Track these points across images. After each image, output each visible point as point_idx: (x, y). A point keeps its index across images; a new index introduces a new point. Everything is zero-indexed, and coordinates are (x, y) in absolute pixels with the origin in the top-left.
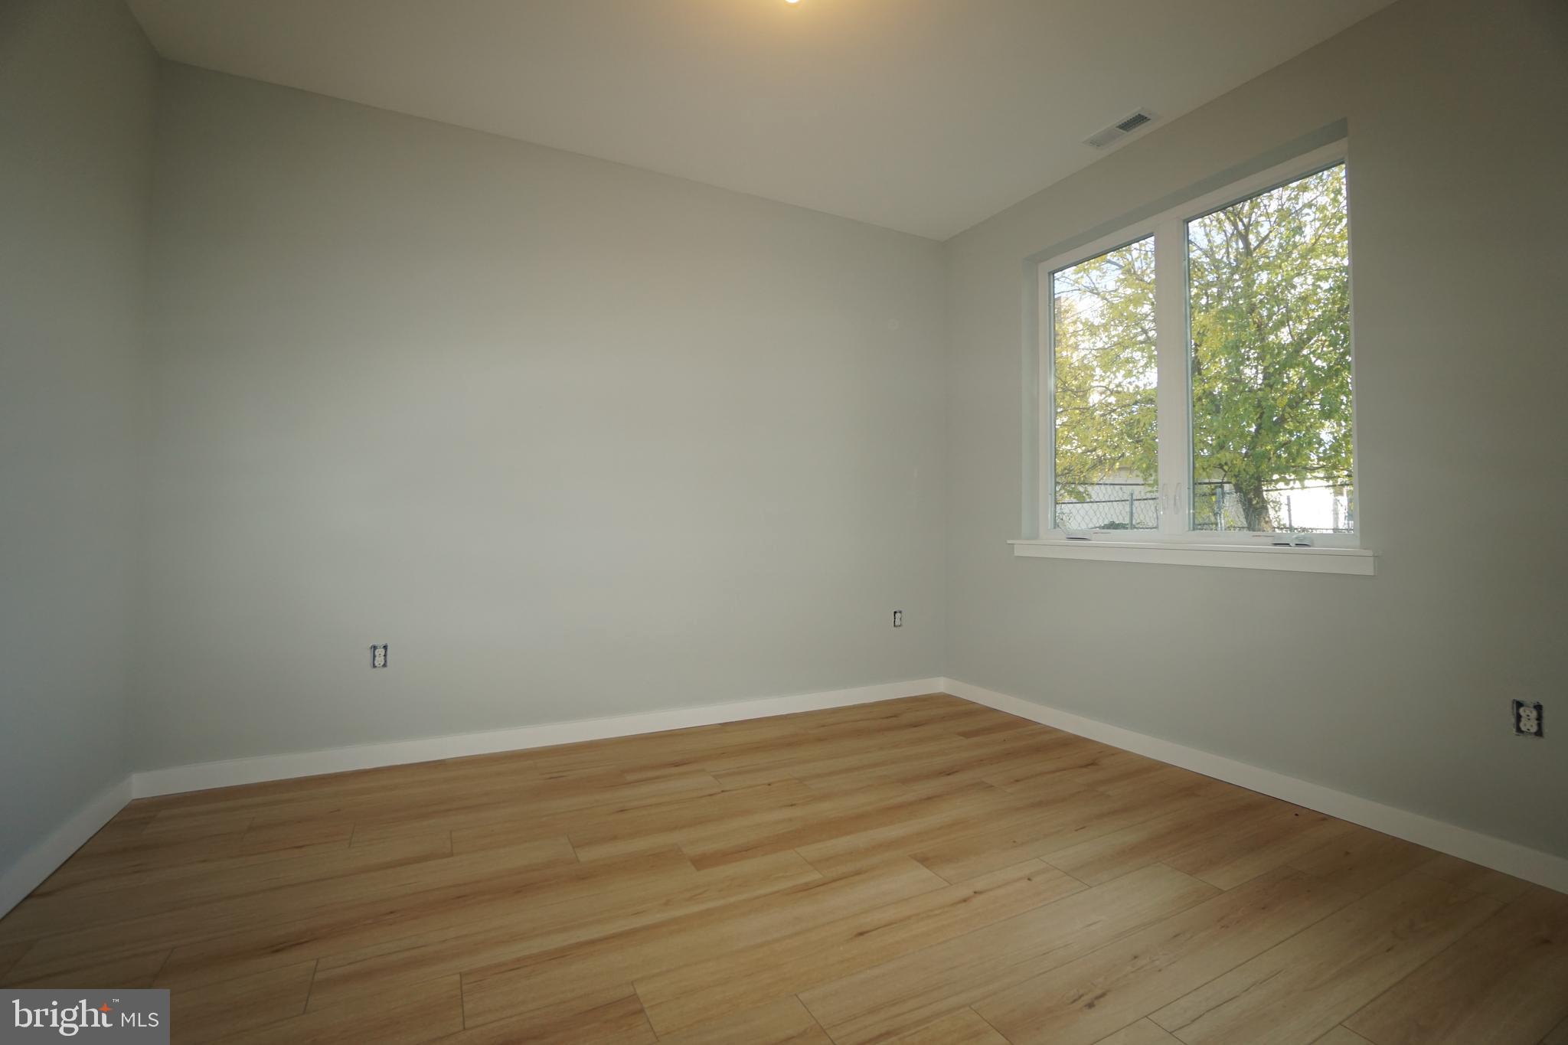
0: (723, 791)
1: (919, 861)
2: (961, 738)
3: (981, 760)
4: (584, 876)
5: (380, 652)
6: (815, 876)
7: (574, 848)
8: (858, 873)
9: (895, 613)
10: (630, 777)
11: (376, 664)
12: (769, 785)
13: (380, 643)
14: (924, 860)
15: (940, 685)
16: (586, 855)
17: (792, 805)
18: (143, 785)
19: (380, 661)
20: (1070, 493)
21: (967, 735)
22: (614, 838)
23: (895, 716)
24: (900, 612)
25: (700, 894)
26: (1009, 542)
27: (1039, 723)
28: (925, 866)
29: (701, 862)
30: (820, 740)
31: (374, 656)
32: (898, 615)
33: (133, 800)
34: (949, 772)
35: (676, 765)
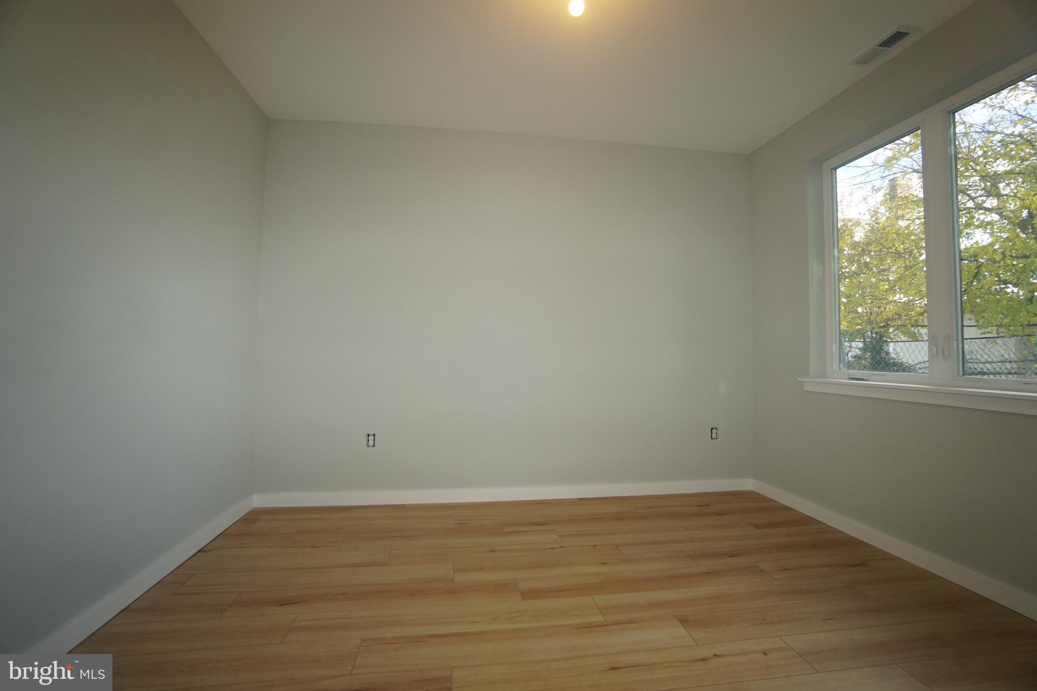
0: (561, 547)
1: (680, 621)
2: (754, 528)
3: (762, 548)
4: (453, 591)
5: (371, 438)
6: (600, 619)
7: (454, 571)
8: (631, 622)
9: (712, 429)
10: (506, 529)
11: (369, 445)
12: (594, 546)
13: (372, 433)
14: (684, 622)
15: (748, 484)
16: (460, 578)
17: (604, 564)
18: (258, 501)
19: (371, 443)
20: (904, 333)
21: (757, 526)
22: (481, 569)
23: (707, 505)
24: (716, 429)
25: (518, 617)
26: (799, 379)
27: (824, 523)
28: (683, 626)
29: (527, 595)
30: (644, 517)
31: (368, 440)
32: (714, 431)
33: (255, 508)
34: (731, 555)
35: (538, 524)
